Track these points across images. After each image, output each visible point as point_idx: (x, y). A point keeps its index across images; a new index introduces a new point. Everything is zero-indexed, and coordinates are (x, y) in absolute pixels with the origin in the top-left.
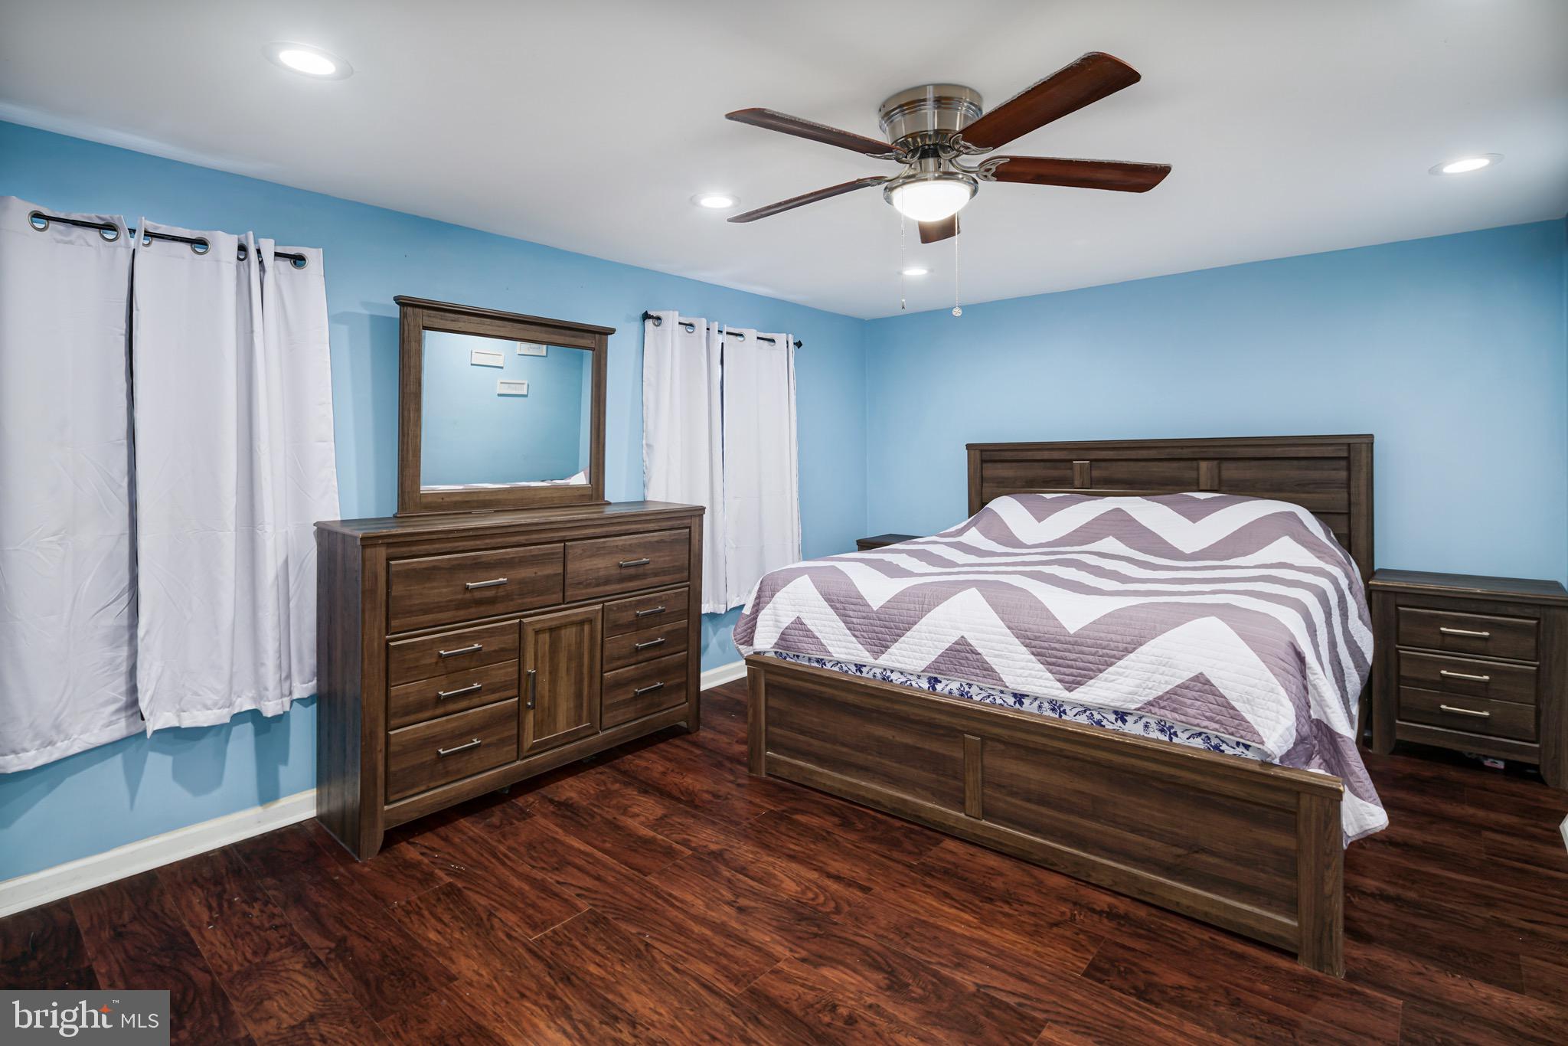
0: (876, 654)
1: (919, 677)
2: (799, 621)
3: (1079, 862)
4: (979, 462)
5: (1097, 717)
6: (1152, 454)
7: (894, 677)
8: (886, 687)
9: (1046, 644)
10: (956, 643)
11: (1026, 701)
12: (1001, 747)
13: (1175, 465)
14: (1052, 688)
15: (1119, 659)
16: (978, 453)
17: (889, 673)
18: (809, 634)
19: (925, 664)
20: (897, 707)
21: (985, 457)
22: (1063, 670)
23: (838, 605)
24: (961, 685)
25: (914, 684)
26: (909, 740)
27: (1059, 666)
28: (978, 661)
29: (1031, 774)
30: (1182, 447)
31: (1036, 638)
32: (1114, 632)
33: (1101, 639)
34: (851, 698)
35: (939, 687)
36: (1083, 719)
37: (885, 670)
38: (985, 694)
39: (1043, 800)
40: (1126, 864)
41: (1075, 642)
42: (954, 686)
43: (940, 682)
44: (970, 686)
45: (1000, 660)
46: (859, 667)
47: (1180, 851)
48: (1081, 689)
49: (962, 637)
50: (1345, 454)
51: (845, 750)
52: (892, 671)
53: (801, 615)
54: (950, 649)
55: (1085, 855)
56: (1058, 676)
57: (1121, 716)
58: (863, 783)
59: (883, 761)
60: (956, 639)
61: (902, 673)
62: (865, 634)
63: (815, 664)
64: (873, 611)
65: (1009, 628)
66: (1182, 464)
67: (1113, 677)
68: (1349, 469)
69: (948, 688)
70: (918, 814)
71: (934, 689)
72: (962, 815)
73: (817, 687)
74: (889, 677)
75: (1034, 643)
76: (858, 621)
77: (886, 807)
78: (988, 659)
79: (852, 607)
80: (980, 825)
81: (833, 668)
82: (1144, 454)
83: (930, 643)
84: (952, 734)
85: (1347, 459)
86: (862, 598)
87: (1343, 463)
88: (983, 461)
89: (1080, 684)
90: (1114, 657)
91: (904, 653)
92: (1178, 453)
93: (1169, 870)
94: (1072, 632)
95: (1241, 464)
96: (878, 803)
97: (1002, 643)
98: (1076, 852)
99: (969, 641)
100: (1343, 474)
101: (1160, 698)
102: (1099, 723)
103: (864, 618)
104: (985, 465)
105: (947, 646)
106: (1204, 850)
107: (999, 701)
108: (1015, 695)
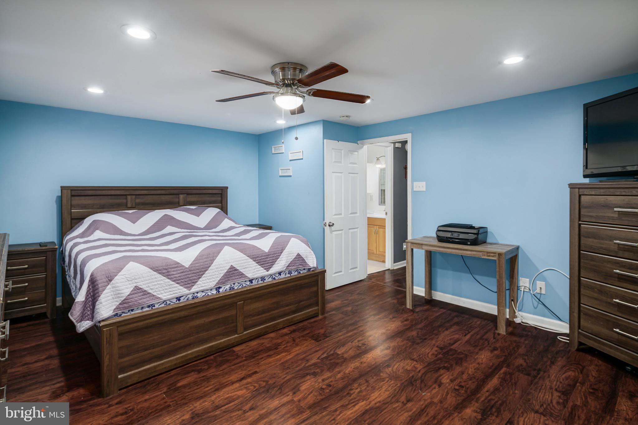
0: (189, 288)
1: (211, 290)
2: (137, 289)
3: (274, 326)
4: (70, 196)
5: (274, 276)
6: (163, 192)
7: (199, 295)
8: (196, 301)
9: (260, 258)
10: (230, 269)
11: (253, 281)
12: (250, 301)
13: (171, 196)
14: (263, 272)
15: (280, 256)
16: (69, 191)
17: (196, 294)
18: (145, 293)
19: (215, 283)
20: (208, 306)
21: (73, 193)
22: (266, 265)
23: (164, 271)
24: (231, 285)
25: (209, 294)
26: (212, 318)
27: (265, 264)
28: (237, 273)
29: (259, 305)
30: (174, 190)
31: (258, 257)
32: (277, 248)
33: (275, 251)
34: (182, 314)
35: (221, 290)
36: (270, 280)
37: (194, 294)
38: (239, 285)
39: (264, 312)
40: (285, 317)
41: (268, 255)
42: (228, 287)
43: (221, 288)
44: (234, 284)
45: (246, 269)
46: (178, 299)
47: (297, 305)
48: (271, 269)
49: (232, 265)
50: (221, 192)
51: (176, 343)
52: (197, 293)
53: (138, 284)
54: (227, 272)
55: (276, 322)
56: (265, 268)
57: (280, 274)
58: (189, 352)
59: (199, 335)
60: (229, 267)
61: (202, 292)
62: (183, 280)
63: (147, 309)
64: (186, 268)
65: (248, 256)
66: (173, 196)
67: (279, 262)
68: (221, 197)
69: (225, 289)
70: (218, 348)
71: (219, 292)
72: (236, 336)
73: (161, 318)
74: (197, 296)
75: (257, 259)
76: (178, 275)
77: (203, 355)
78: (241, 271)
79: (173, 269)
80: (244, 335)
81: (160, 306)
82: (159, 192)
83: (217, 273)
84: (232, 305)
85: (221, 194)
86: (179, 263)
87: (220, 195)
88: (72, 196)
89: (270, 268)
90: (278, 256)
91: (205, 282)
92: (172, 192)
93: (294, 312)
94: (267, 251)
95: (193, 196)
96: (199, 356)
97: (246, 263)
98: (273, 323)
99: (234, 266)
100: (220, 199)
101: (290, 264)
102: (274, 279)
103: (182, 273)
104: (73, 198)
105: (225, 271)
106: (302, 301)
107: (244, 285)
108: (250, 281)
